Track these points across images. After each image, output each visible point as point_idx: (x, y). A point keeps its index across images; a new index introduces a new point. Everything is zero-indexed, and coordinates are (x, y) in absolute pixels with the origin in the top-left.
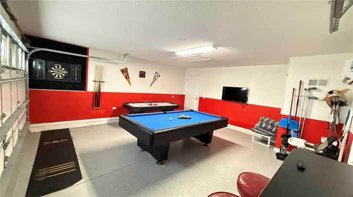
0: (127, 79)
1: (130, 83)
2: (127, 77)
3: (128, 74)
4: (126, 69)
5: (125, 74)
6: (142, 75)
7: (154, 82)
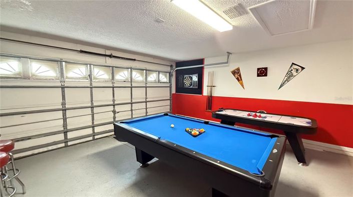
0: (239, 80)
1: (242, 86)
2: (239, 79)
3: (240, 75)
4: (238, 69)
5: (236, 75)
6: (262, 72)
7: (287, 80)
